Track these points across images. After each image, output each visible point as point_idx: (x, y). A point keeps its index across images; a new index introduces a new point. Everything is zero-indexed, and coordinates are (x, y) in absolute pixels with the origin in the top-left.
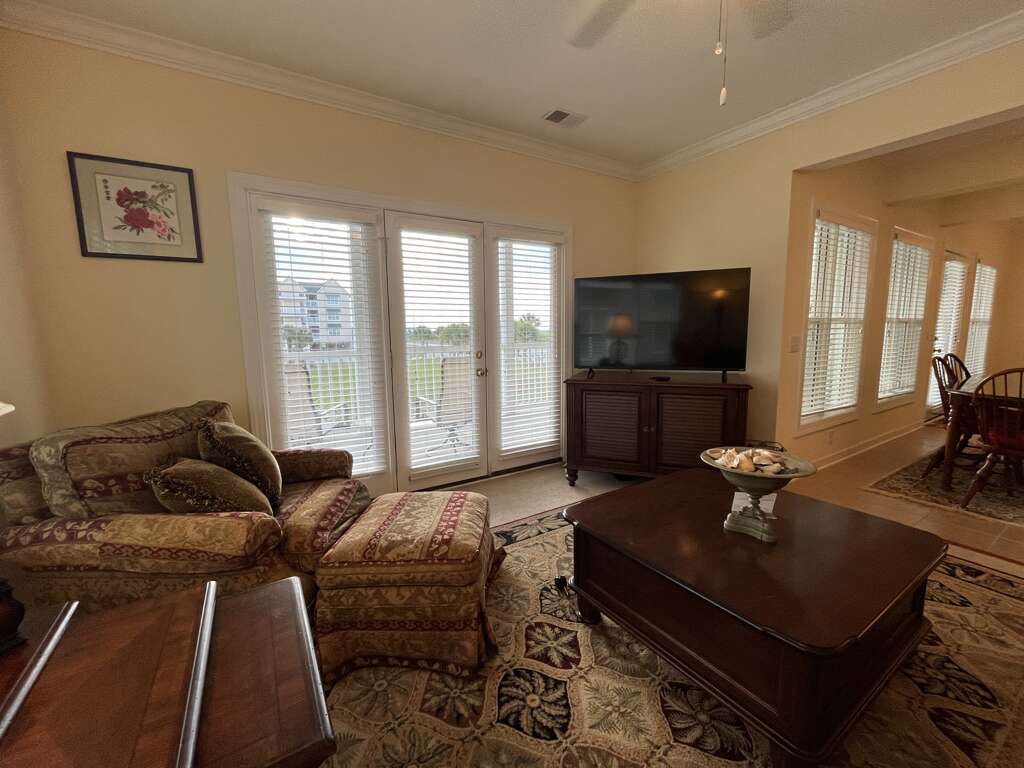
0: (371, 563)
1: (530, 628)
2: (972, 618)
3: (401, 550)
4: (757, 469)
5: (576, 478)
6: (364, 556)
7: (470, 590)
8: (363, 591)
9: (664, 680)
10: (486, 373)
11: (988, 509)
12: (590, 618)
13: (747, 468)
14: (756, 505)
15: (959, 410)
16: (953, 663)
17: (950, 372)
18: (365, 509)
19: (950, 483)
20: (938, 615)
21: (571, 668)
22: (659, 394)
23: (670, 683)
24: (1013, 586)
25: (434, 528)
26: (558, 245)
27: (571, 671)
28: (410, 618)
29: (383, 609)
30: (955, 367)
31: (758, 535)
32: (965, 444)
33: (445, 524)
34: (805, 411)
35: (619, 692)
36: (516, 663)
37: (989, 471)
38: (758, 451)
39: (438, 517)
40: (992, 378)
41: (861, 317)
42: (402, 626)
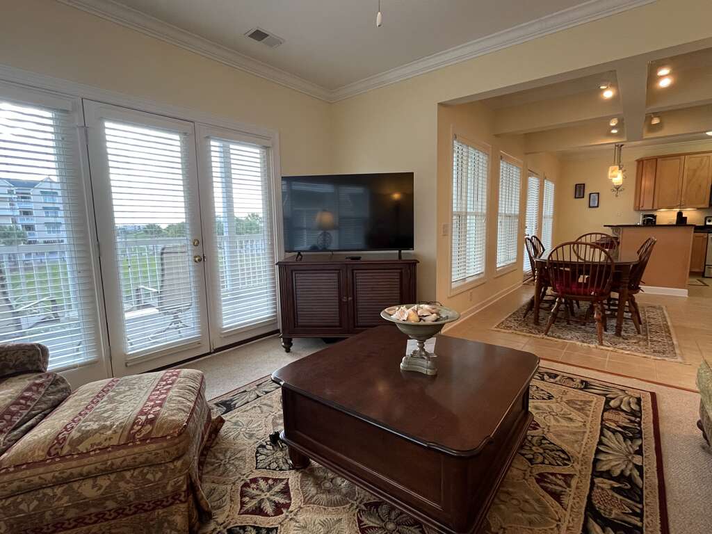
0: (57, 460)
1: (246, 485)
2: (553, 406)
3: (97, 439)
4: (420, 319)
5: (292, 345)
6: (49, 453)
7: (179, 464)
8: (49, 491)
9: (360, 503)
10: (204, 259)
11: (558, 334)
12: (300, 463)
13: (414, 320)
14: (422, 348)
15: (540, 271)
16: (547, 440)
17: (534, 247)
18: (62, 401)
19: (538, 319)
20: (537, 408)
21: (282, 513)
22: (353, 270)
23: (365, 505)
24: (573, 380)
25: (138, 410)
26: (266, 147)
27: (283, 515)
28: (110, 508)
29: (76, 506)
30: (536, 244)
31: (424, 371)
32: (544, 294)
33: (152, 403)
34: (454, 278)
35: (323, 524)
36: (229, 524)
37: (557, 309)
38: (421, 306)
39: (146, 397)
40: (556, 249)
41: (485, 211)
42: (101, 517)
